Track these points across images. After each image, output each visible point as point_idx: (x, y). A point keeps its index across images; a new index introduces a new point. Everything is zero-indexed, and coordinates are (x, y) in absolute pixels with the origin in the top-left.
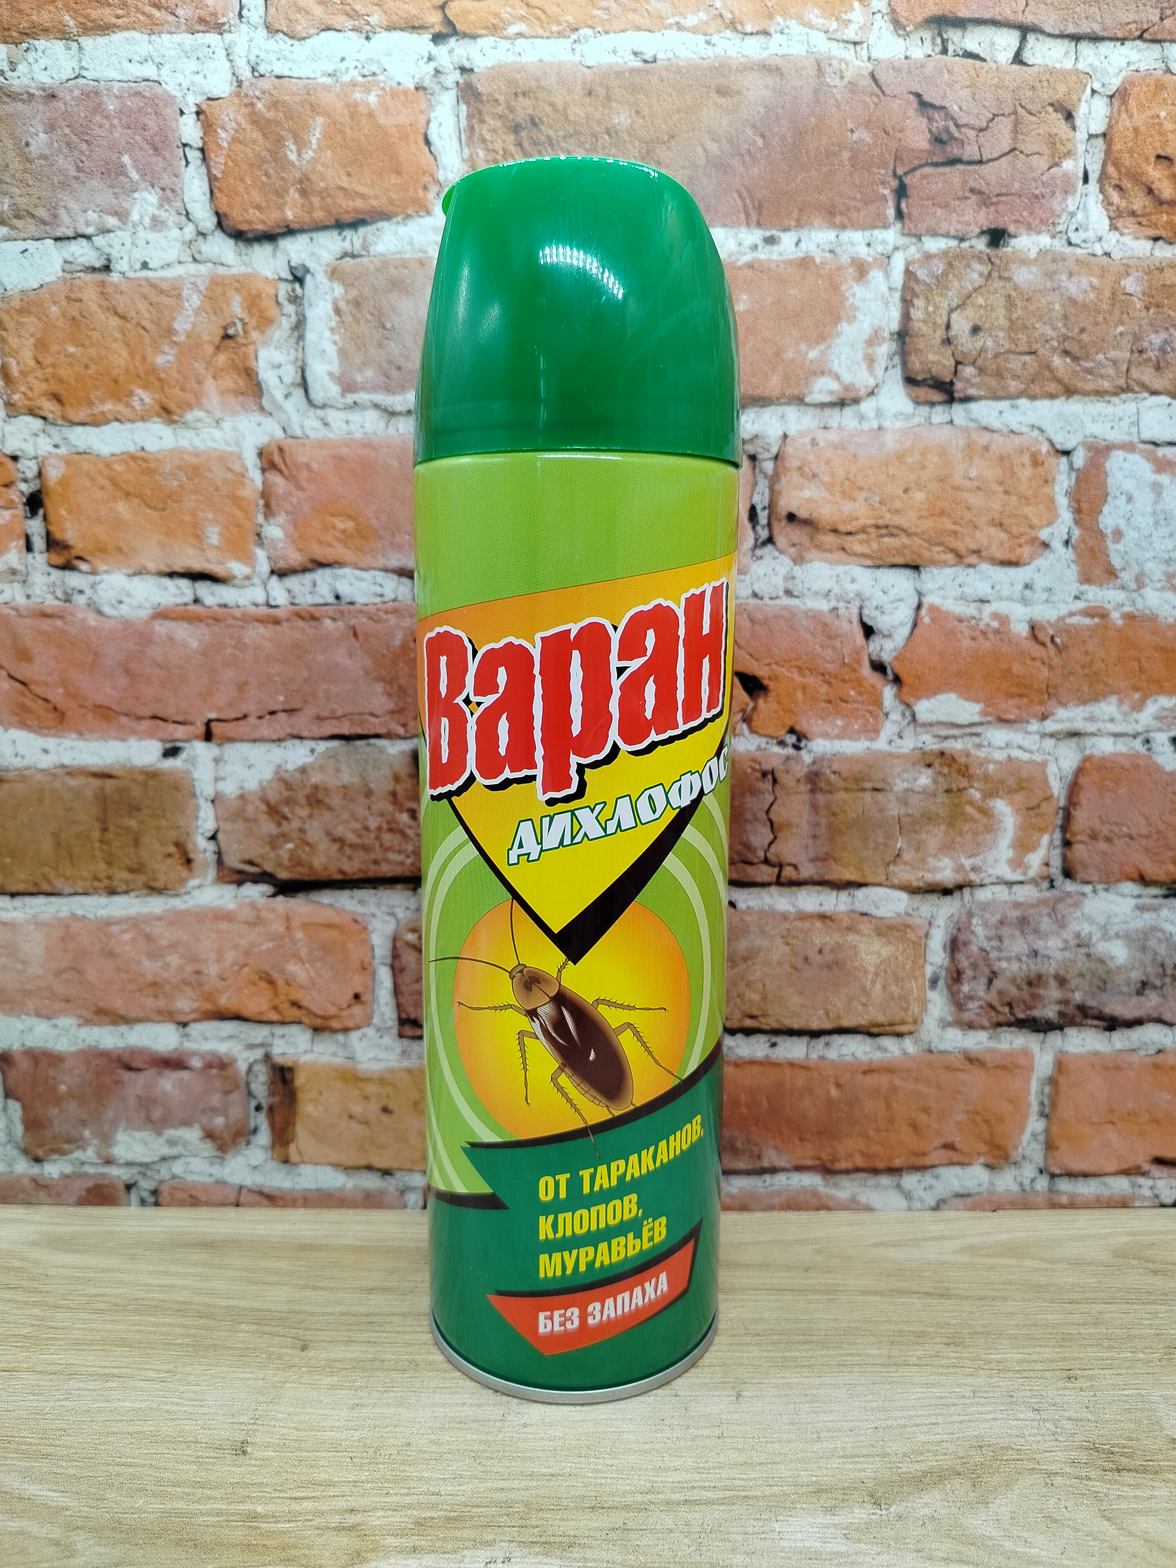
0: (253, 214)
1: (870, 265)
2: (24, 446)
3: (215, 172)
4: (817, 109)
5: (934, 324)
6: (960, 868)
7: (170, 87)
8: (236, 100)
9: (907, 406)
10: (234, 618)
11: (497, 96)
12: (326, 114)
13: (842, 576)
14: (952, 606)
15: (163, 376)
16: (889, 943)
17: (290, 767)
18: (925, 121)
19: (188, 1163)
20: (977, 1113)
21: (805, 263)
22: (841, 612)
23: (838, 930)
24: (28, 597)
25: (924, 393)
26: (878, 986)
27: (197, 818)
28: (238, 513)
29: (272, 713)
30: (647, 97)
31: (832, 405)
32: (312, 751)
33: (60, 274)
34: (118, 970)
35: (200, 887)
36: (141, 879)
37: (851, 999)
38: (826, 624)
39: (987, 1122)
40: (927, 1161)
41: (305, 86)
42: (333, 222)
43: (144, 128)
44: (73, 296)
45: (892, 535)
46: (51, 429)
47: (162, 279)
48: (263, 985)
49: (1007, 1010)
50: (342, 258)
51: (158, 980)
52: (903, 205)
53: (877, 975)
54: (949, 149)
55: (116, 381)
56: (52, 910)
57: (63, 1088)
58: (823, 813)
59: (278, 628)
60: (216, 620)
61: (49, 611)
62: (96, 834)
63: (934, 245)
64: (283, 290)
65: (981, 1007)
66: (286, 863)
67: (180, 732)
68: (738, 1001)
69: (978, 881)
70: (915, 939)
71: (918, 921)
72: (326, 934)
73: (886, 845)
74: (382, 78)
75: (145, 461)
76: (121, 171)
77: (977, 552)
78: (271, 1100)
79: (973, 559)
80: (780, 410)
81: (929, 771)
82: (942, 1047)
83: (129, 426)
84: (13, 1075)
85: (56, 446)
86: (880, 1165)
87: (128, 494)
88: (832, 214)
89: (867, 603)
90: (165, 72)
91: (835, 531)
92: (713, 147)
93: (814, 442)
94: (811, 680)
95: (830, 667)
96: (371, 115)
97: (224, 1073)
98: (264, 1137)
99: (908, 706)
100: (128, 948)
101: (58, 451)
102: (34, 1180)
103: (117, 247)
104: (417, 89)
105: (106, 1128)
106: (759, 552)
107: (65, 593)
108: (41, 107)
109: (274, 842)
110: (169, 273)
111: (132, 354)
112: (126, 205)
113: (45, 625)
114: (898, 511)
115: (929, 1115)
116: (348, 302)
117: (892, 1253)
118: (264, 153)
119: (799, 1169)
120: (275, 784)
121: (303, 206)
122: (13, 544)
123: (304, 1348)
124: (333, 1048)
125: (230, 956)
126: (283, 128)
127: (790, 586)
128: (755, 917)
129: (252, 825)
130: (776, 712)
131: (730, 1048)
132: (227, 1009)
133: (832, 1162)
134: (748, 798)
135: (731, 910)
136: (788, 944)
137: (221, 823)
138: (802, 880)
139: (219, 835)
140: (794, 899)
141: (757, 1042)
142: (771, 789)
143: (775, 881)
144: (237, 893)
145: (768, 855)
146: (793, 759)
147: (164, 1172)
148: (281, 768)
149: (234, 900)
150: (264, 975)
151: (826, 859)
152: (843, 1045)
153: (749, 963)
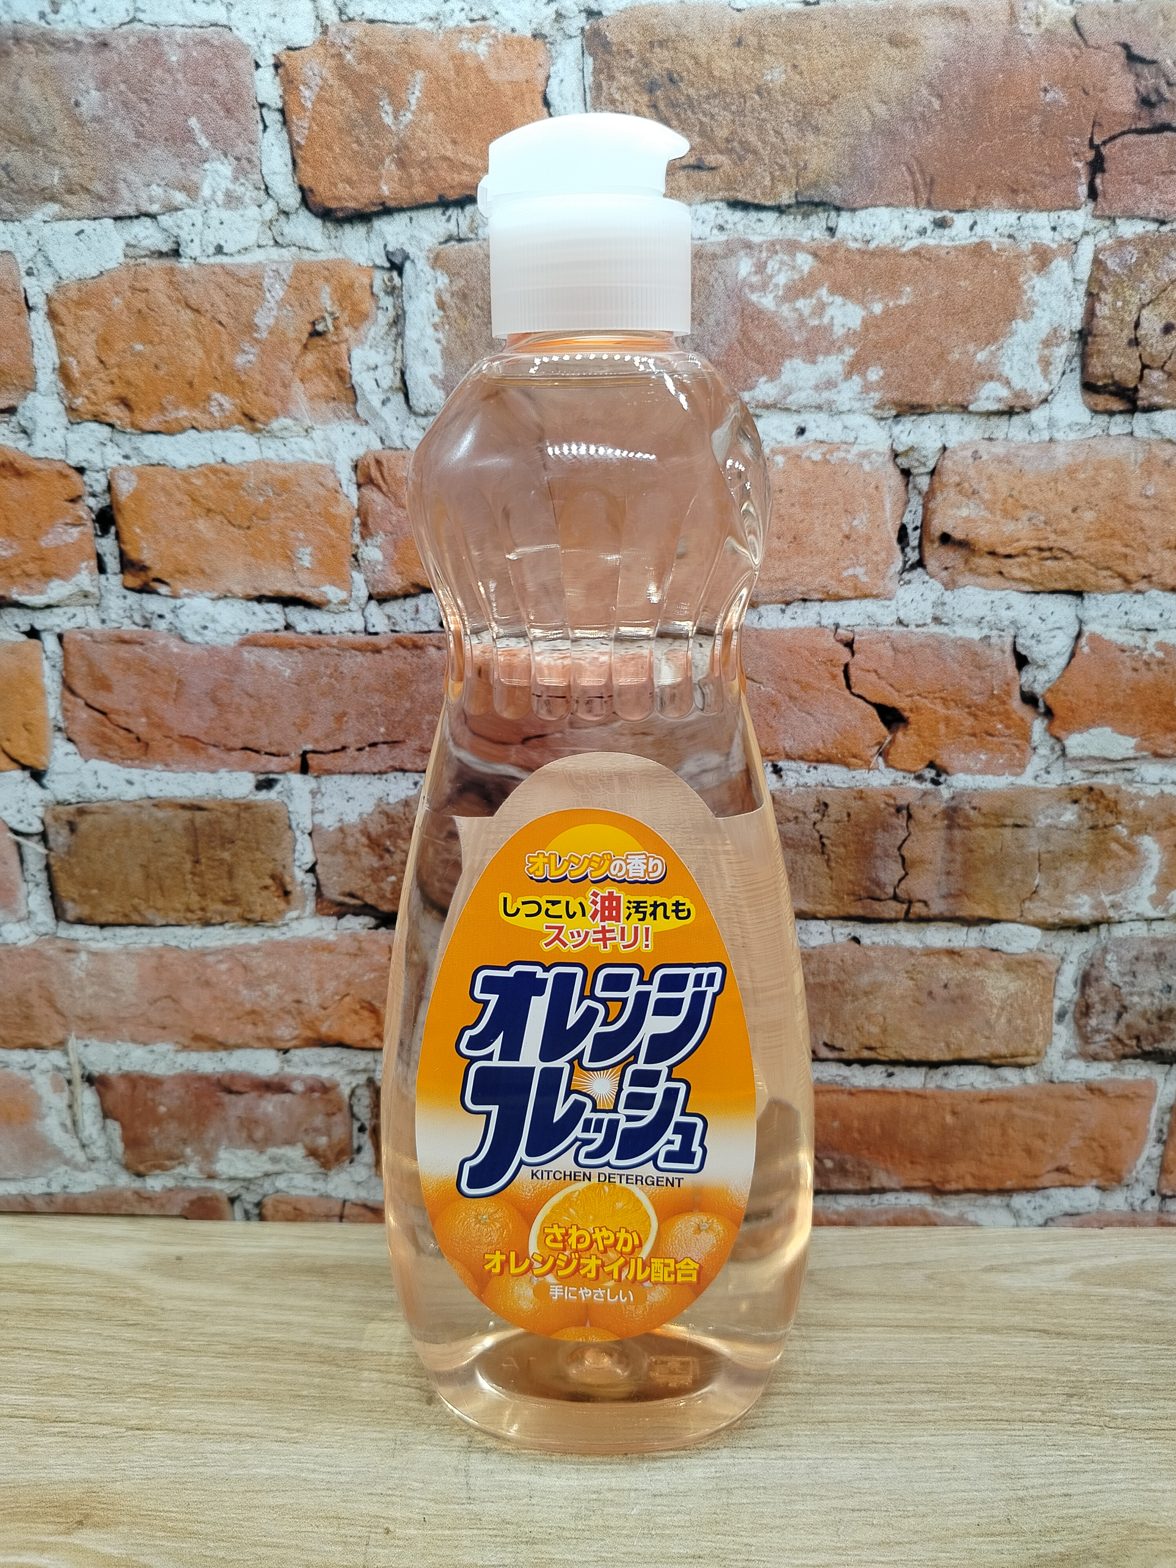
0: (343, 189)
1: (1053, 251)
2: (89, 456)
3: (298, 138)
4: (1006, 63)
5: (1122, 321)
6: (1099, 905)
7: (243, 34)
8: (321, 51)
9: (1084, 415)
10: (330, 645)
11: (630, 46)
12: (427, 67)
13: (997, 603)
14: (1115, 635)
15: (243, 378)
16: (1019, 978)
17: (392, 800)
18: (1132, 78)
19: (291, 1179)
20: (1094, 1139)
21: (980, 250)
22: (993, 641)
23: (965, 966)
24: (103, 621)
25: (1103, 401)
26: (1003, 1020)
27: (294, 851)
28: (332, 533)
29: (373, 745)
30: (807, 47)
31: (999, 413)
32: (416, 784)
33: (122, 259)
34: (215, 999)
35: (297, 919)
36: (237, 910)
37: (974, 1032)
38: (976, 654)
39: (1103, 1147)
40: (1038, 1183)
41: (403, 33)
42: (435, 199)
43: (213, 84)
44: (137, 285)
45: (1056, 558)
46: (119, 437)
47: (239, 266)
48: (366, 1014)
49: (1134, 1042)
50: (446, 241)
51: (257, 1008)
52: (1098, 181)
53: (1003, 1009)
54: (1157, 112)
55: (191, 384)
56: (145, 940)
57: (162, 1109)
58: (959, 849)
59: (378, 656)
60: (312, 648)
61: (127, 637)
62: (188, 866)
63: (1129, 229)
64: (379, 279)
65: (1108, 1040)
66: (388, 895)
67: (274, 764)
68: (857, 1033)
69: (1117, 918)
70: (1045, 974)
71: (1050, 957)
73: (1023, 882)
74: (493, 23)
75: (227, 474)
76: (189, 137)
77: (1147, 577)
78: (374, 1121)
79: (1142, 585)
80: (940, 419)
81: (1076, 807)
82: (1063, 1078)
83: (208, 434)
84: (110, 1097)
85: (126, 457)
86: (991, 1186)
87: (209, 510)
88: (1014, 191)
89: (1023, 631)
90: (237, 14)
91: (992, 553)
92: (881, 110)
93: (976, 456)
94: (955, 713)
95: (978, 699)
96: (480, 69)
97: (326, 1097)
98: (367, 1156)
99: (1058, 739)
100: (224, 978)
101: (128, 462)
102: (137, 1193)
103: (187, 227)
104: (535, 36)
105: (208, 1146)
106: (907, 576)
107: (144, 617)
108: (91, 58)
109: (375, 875)
110: (247, 259)
111: (208, 353)
112: (194, 177)
113: (124, 651)
114: (1064, 532)
115: (1045, 1141)
116: (453, 295)
118: (354, 116)
119: (908, 1189)
120: (376, 817)
121: (400, 179)
122: (84, 565)
125: (331, 986)
126: (377, 85)
127: (939, 613)
128: (880, 953)
129: (353, 858)
130: (915, 745)
131: (845, 1078)
132: (329, 1037)
133: (943, 1183)
134: (880, 834)
135: (855, 945)
136: (912, 979)
137: (319, 856)
138: (932, 917)
139: (318, 868)
140: (921, 935)
141: (874, 1073)
142: (905, 824)
143: (903, 917)
144: (337, 925)
145: (898, 891)
146: (931, 794)
147: (267, 1186)
148: (382, 801)
149: (334, 932)
150: (366, 1005)
151: (958, 896)
152: (962, 1075)
153: (871, 997)
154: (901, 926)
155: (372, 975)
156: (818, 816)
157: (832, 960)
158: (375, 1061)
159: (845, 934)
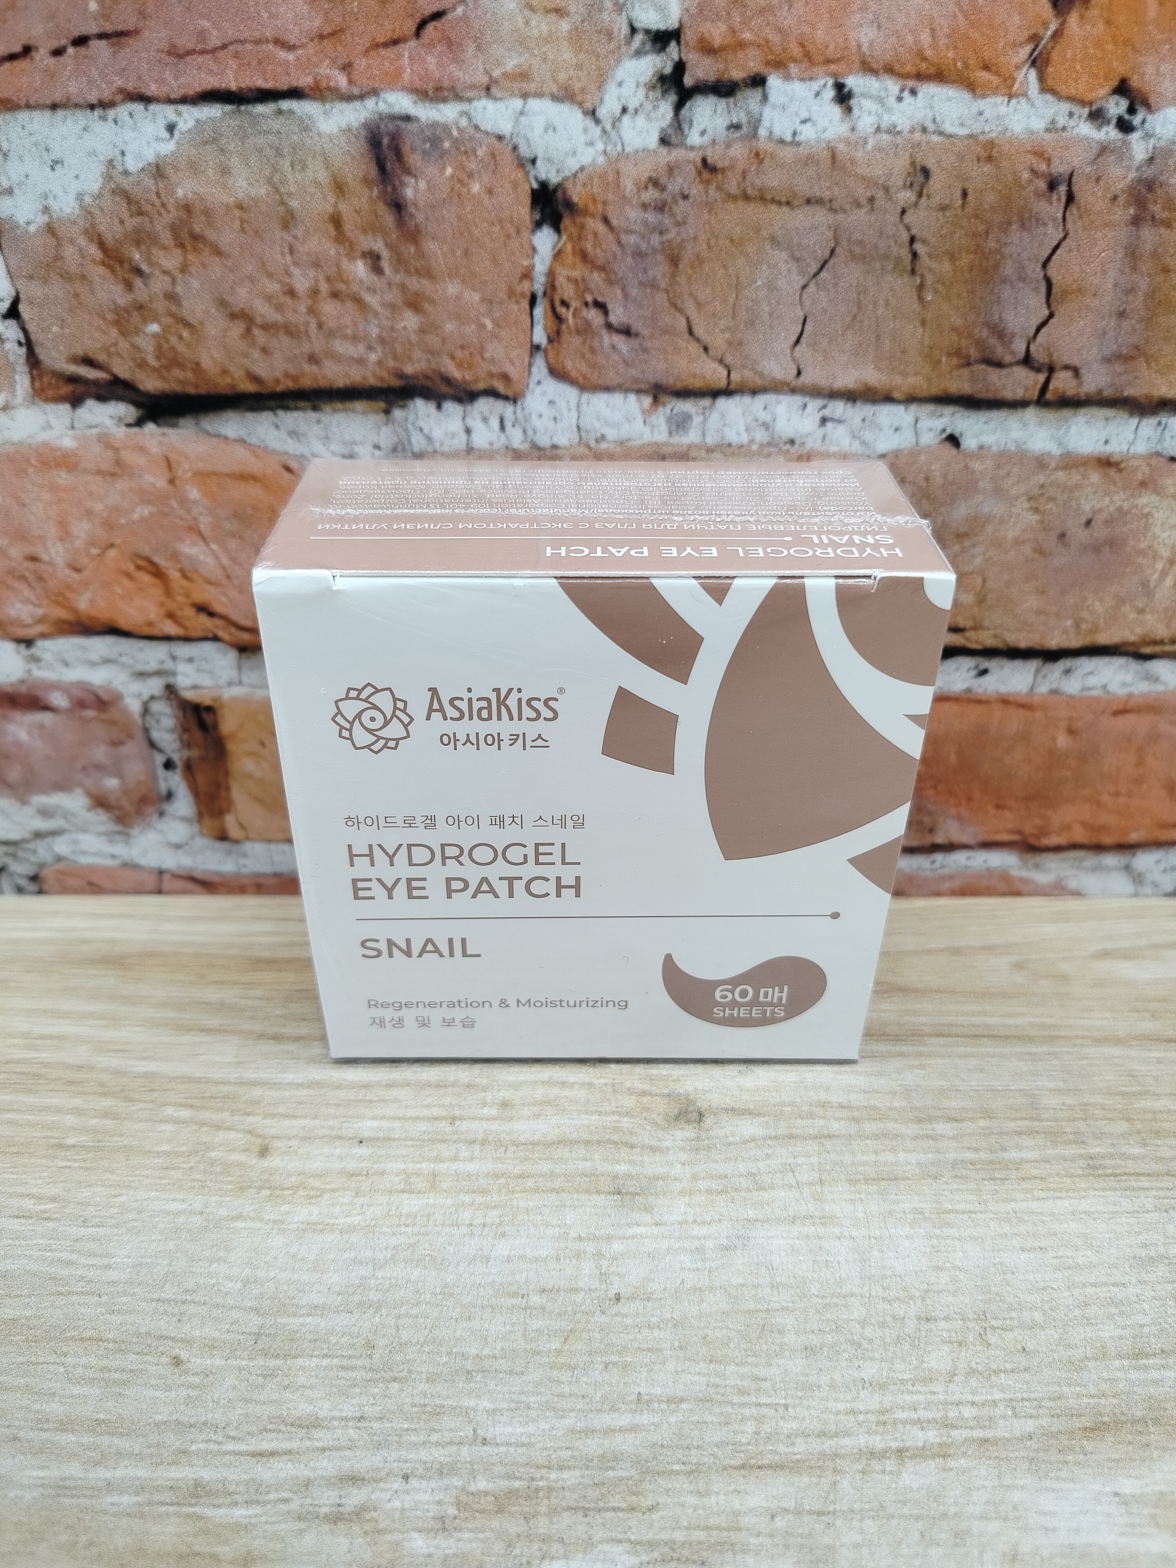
17: (131, 164)
19: (76, 842)
23: (1125, 488)
26: (1169, 581)
29: (81, 41)
32: (170, 128)
37: (1121, 602)
48: (145, 578)
58: (1145, 267)
72: (239, 492)
78: (186, 754)
86: (1107, 840)
97: (104, 716)
98: (183, 805)
109: (123, 320)
117: (1124, 969)
119: (987, 845)
120: (108, 201)
123: (264, 1152)
125: (81, 529)
128: (989, 464)
129: (80, 288)
130: (1099, 44)
132: (92, 618)
133: (1038, 837)
134: (1015, 235)
135: (949, 450)
136: (1036, 510)
137: (21, 284)
138: (1083, 398)
139: (22, 308)
140: (1063, 430)
141: (957, 670)
142: (1060, 215)
143: (1035, 398)
144: (72, 420)
145: (1032, 348)
146: (1112, 151)
147: (42, 851)
148: (114, 167)
149: (70, 432)
150: (143, 563)
151: (1133, 358)
152: (1091, 673)
153: (967, 543)
154: (1031, 414)
155: (146, 511)
156: (906, 196)
157: (910, 478)
158: (174, 658)
159: (938, 432)
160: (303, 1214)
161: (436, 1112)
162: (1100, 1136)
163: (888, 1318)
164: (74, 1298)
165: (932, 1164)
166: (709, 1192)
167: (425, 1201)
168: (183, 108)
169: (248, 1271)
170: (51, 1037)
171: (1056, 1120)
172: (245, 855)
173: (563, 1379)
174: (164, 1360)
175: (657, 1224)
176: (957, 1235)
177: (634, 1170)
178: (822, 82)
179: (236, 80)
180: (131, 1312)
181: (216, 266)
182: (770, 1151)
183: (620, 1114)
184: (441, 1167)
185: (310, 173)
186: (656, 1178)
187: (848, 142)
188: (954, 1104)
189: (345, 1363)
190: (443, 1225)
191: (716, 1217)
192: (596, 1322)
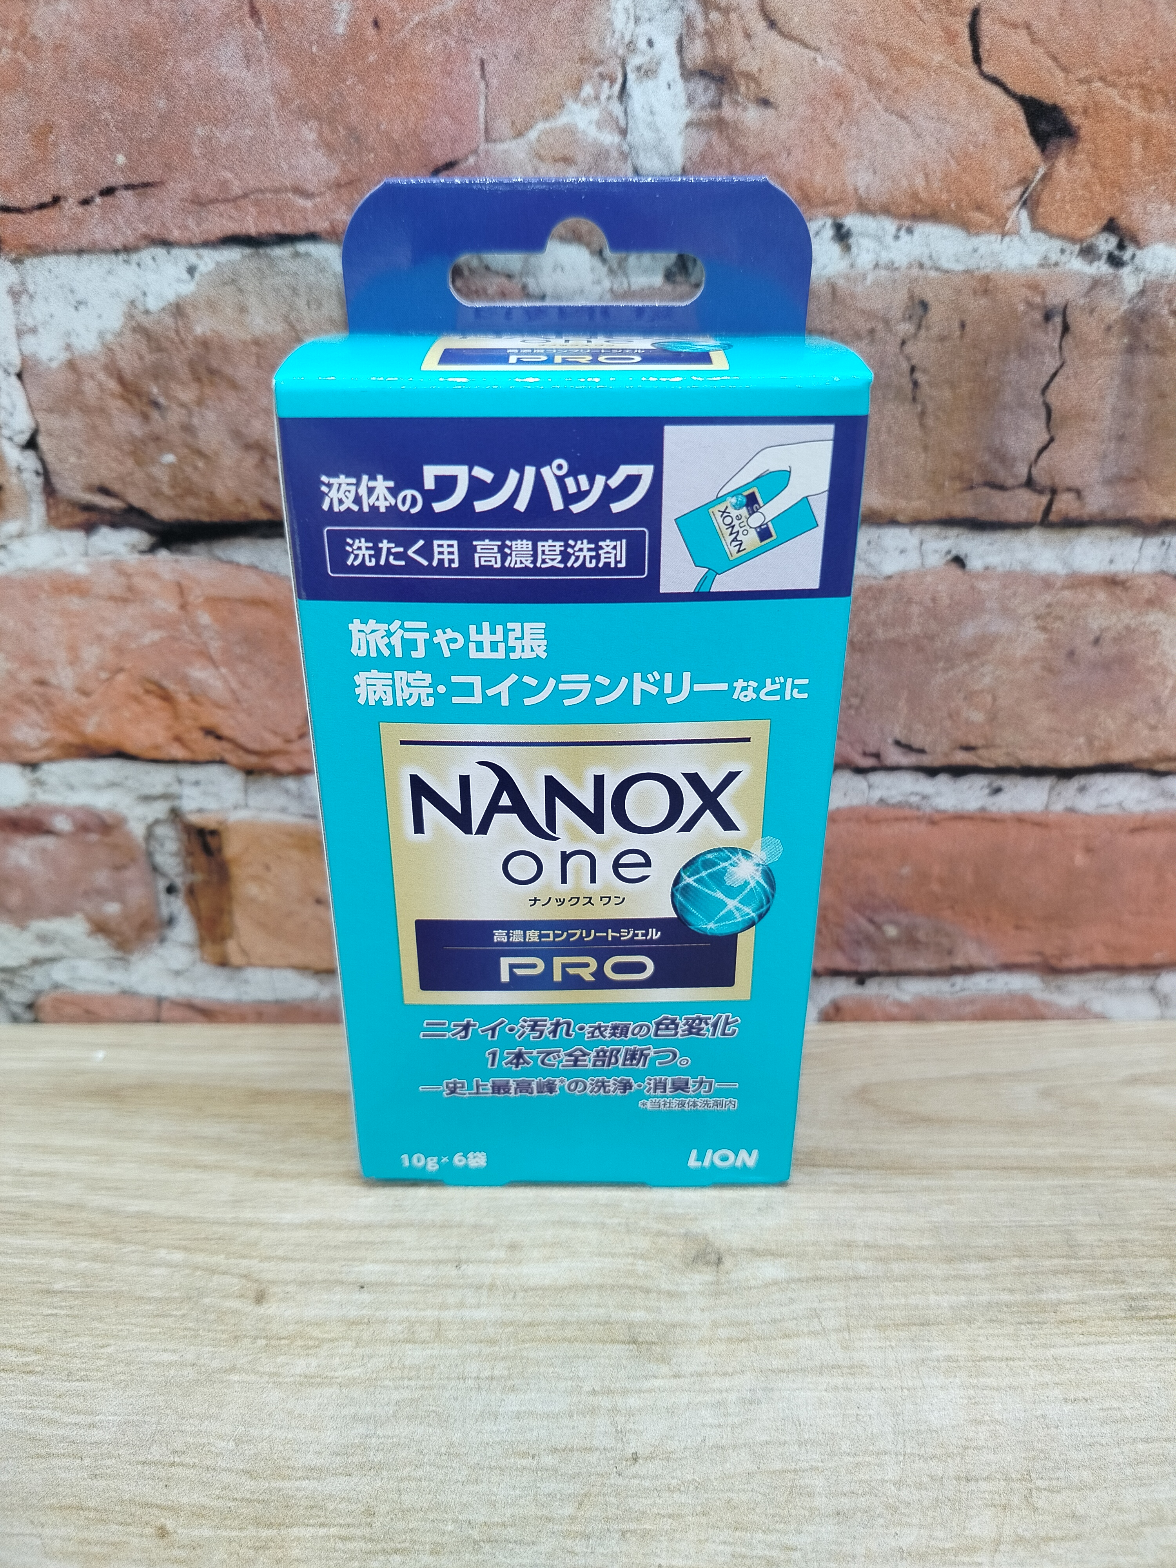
17: (153, 304)
19: (74, 969)
23: (1132, 606)
29: (109, 191)
32: (191, 270)
35: (20, 535)
37: (1133, 718)
48: (154, 701)
58: (1142, 393)
66: (167, 490)
68: (948, 723)
72: (250, 617)
78: (190, 877)
86: (1131, 960)
94: (1162, 115)
97: (108, 840)
98: (185, 930)
109: (140, 451)
117: (1156, 1096)
119: (1007, 967)
120: (128, 339)
123: (260, 1298)
124: (281, 800)
125: (91, 654)
128: (995, 584)
129: (98, 421)
130: (1086, 186)
131: (925, 797)
132: (99, 742)
133: (1060, 958)
134: (1013, 364)
135: (955, 571)
136: (1044, 629)
137: (41, 417)
138: (1086, 518)
139: (42, 440)
140: (1067, 551)
141: (970, 788)
142: (1056, 345)
143: (1039, 520)
144: (86, 546)
145: (1034, 472)
146: (1104, 285)
147: (40, 979)
148: (136, 307)
149: (84, 559)
150: (152, 687)
151: (1133, 480)
152: (1106, 790)
153: (975, 662)
154: (1035, 535)
155: (157, 635)
156: (906, 328)
157: (917, 599)
158: (180, 781)
159: (943, 554)
160: (301, 1365)
161: (442, 1255)
162: (1140, 1274)
163: (925, 1479)
164: (55, 1461)
165: (964, 1306)
166: (730, 1340)
167: (429, 1352)
168: (204, 252)
169: (241, 1429)
170: (42, 1174)
171: (1094, 1258)
172: (246, 982)
173: (577, 1549)
174: (149, 1530)
175: (676, 1376)
176: (995, 1385)
177: (649, 1317)
178: (821, 223)
179: (256, 225)
180: (114, 1478)
181: (232, 401)
182: (793, 1295)
183: (634, 1255)
184: (448, 1315)
185: (325, 311)
186: (674, 1326)
187: (847, 278)
188: (985, 1242)
189: (343, 1532)
190: (448, 1378)
191: (738, 1369)
192: (611, 1486)
